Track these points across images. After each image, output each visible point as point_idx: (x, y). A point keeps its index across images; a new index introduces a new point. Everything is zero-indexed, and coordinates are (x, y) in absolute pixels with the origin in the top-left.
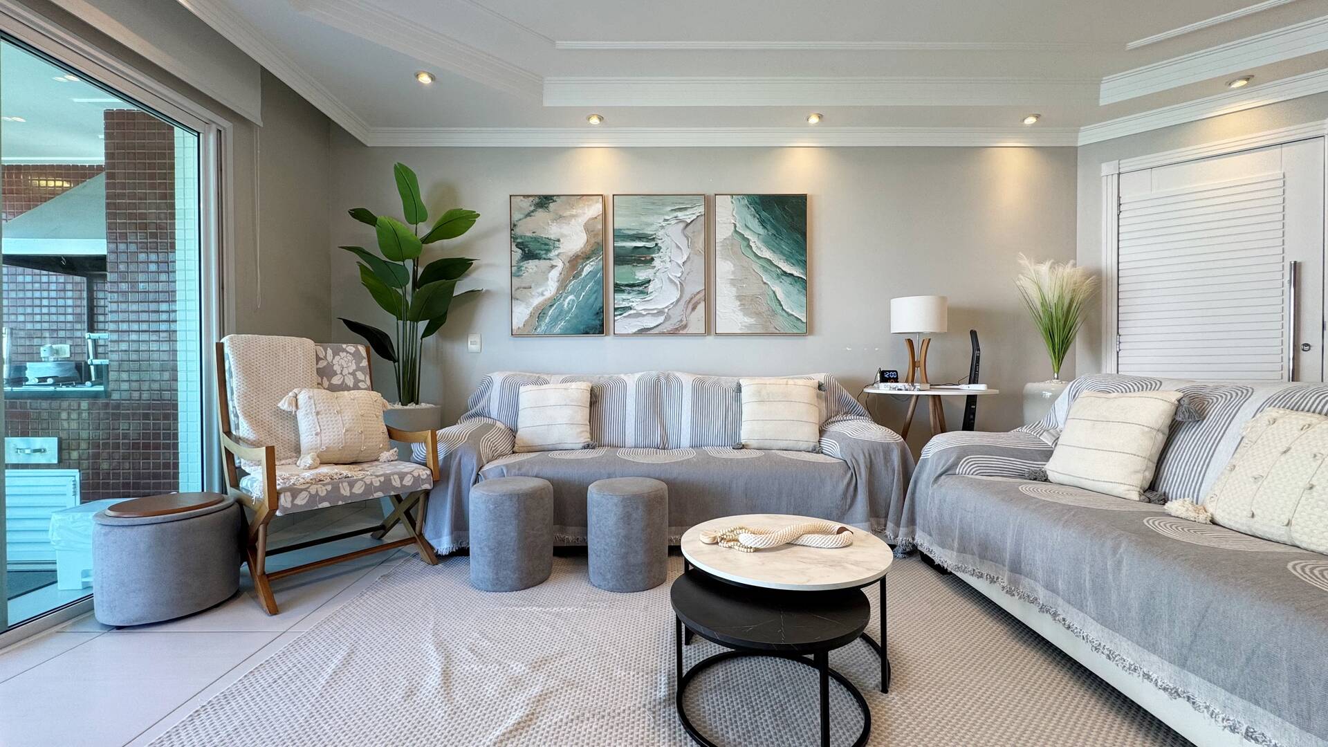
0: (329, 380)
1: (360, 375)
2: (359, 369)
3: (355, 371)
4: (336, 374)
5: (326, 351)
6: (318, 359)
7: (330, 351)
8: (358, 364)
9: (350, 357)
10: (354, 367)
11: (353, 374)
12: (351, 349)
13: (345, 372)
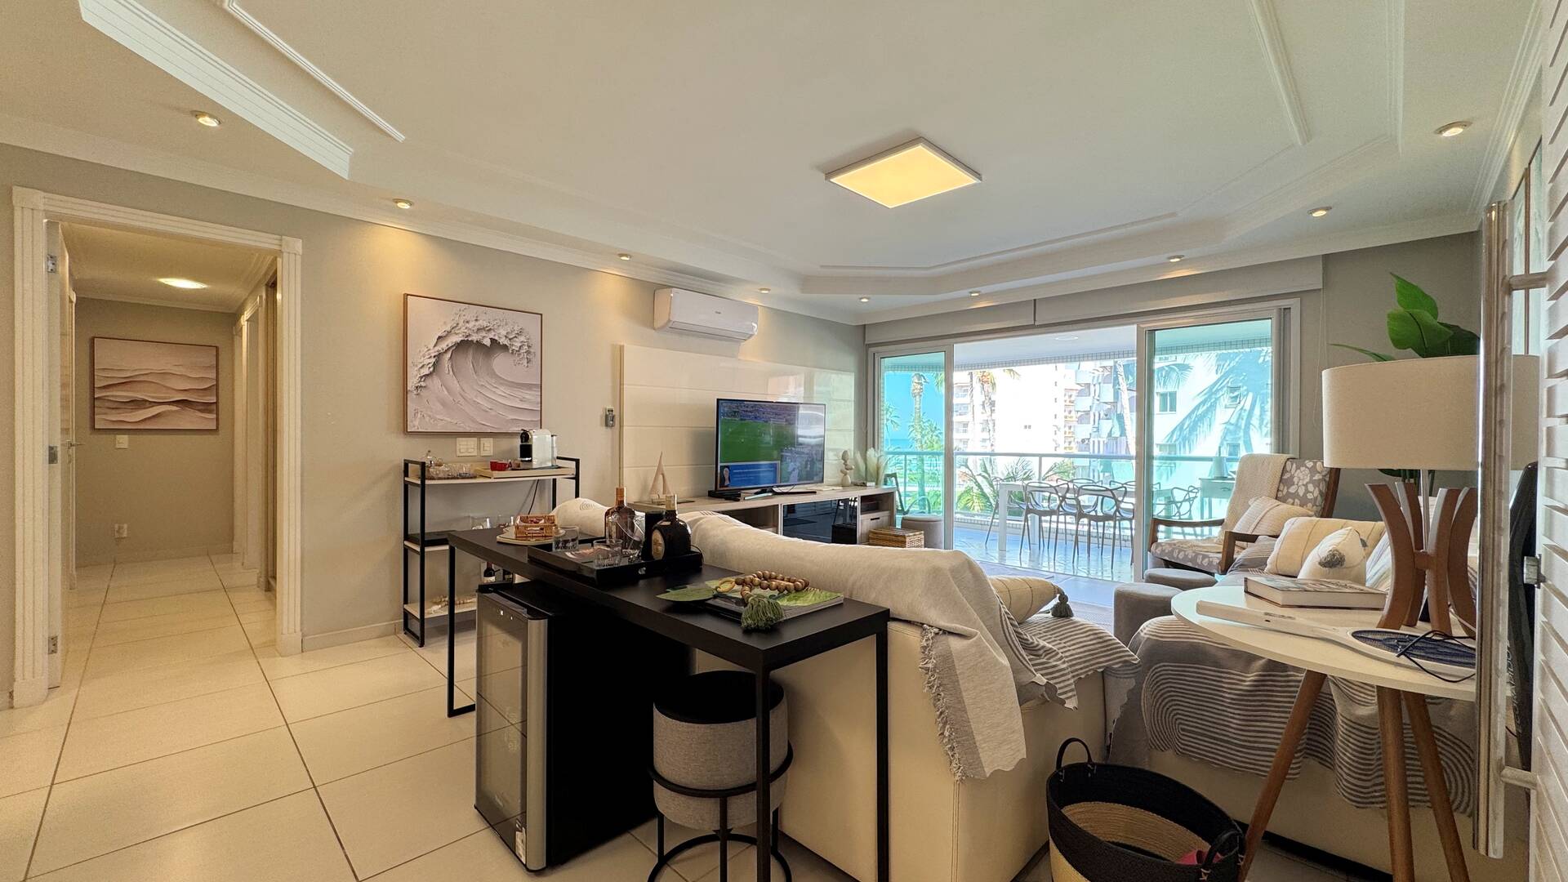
0: (1288, 489)
1: (1311, 487)
2: (1311, 481)
3: (1307, 483)
4: (1294, 484)
5: (1292, 465)
6: (1284, 470)
7: (1294, 465)
8: (1312, 476)
9: (1307, 471)
10: (1308, 480)
11: (1306, 485)
12: (1310, 464)
13: (1300, 484)
